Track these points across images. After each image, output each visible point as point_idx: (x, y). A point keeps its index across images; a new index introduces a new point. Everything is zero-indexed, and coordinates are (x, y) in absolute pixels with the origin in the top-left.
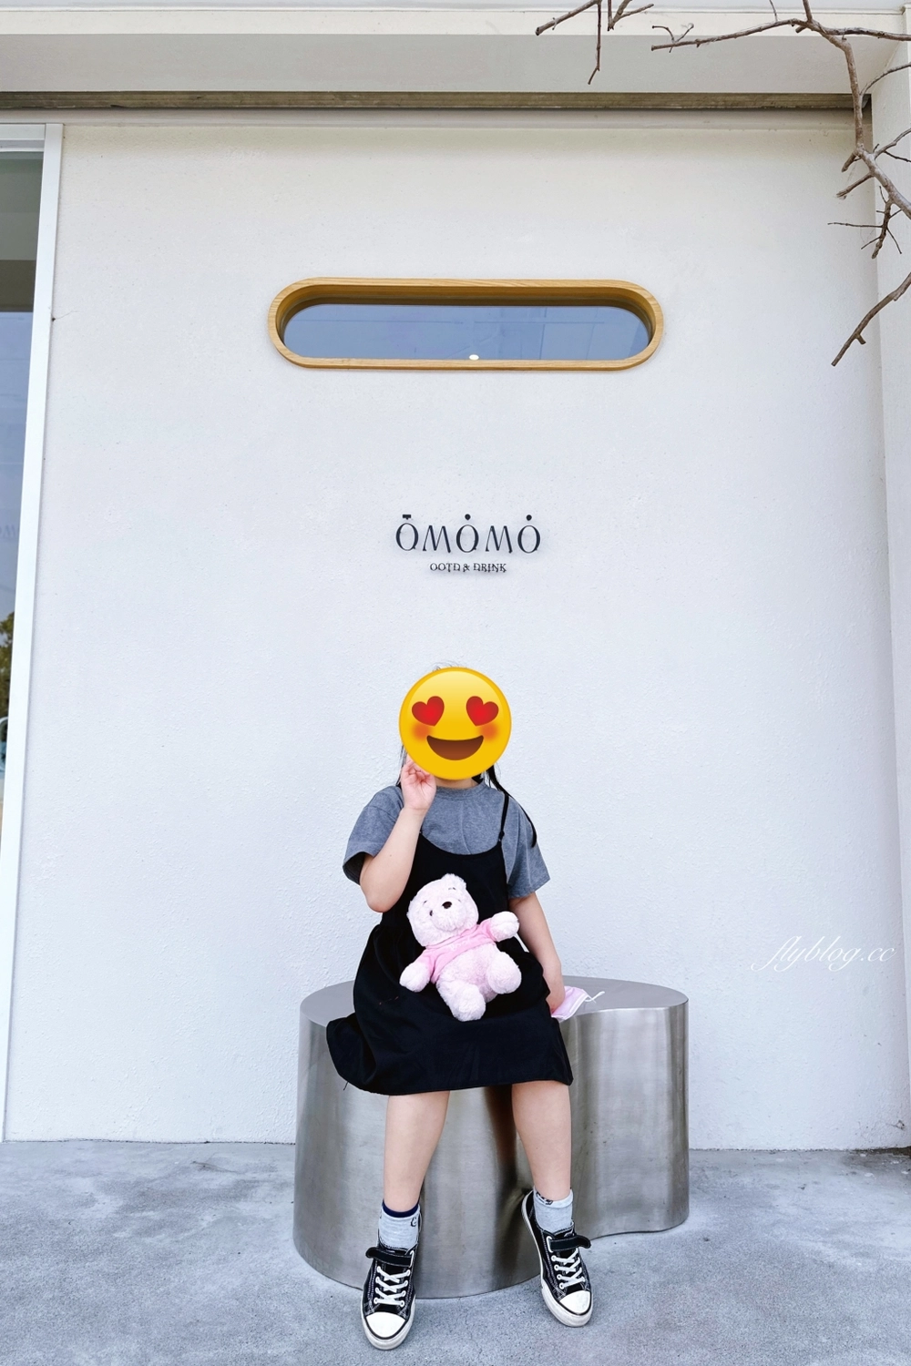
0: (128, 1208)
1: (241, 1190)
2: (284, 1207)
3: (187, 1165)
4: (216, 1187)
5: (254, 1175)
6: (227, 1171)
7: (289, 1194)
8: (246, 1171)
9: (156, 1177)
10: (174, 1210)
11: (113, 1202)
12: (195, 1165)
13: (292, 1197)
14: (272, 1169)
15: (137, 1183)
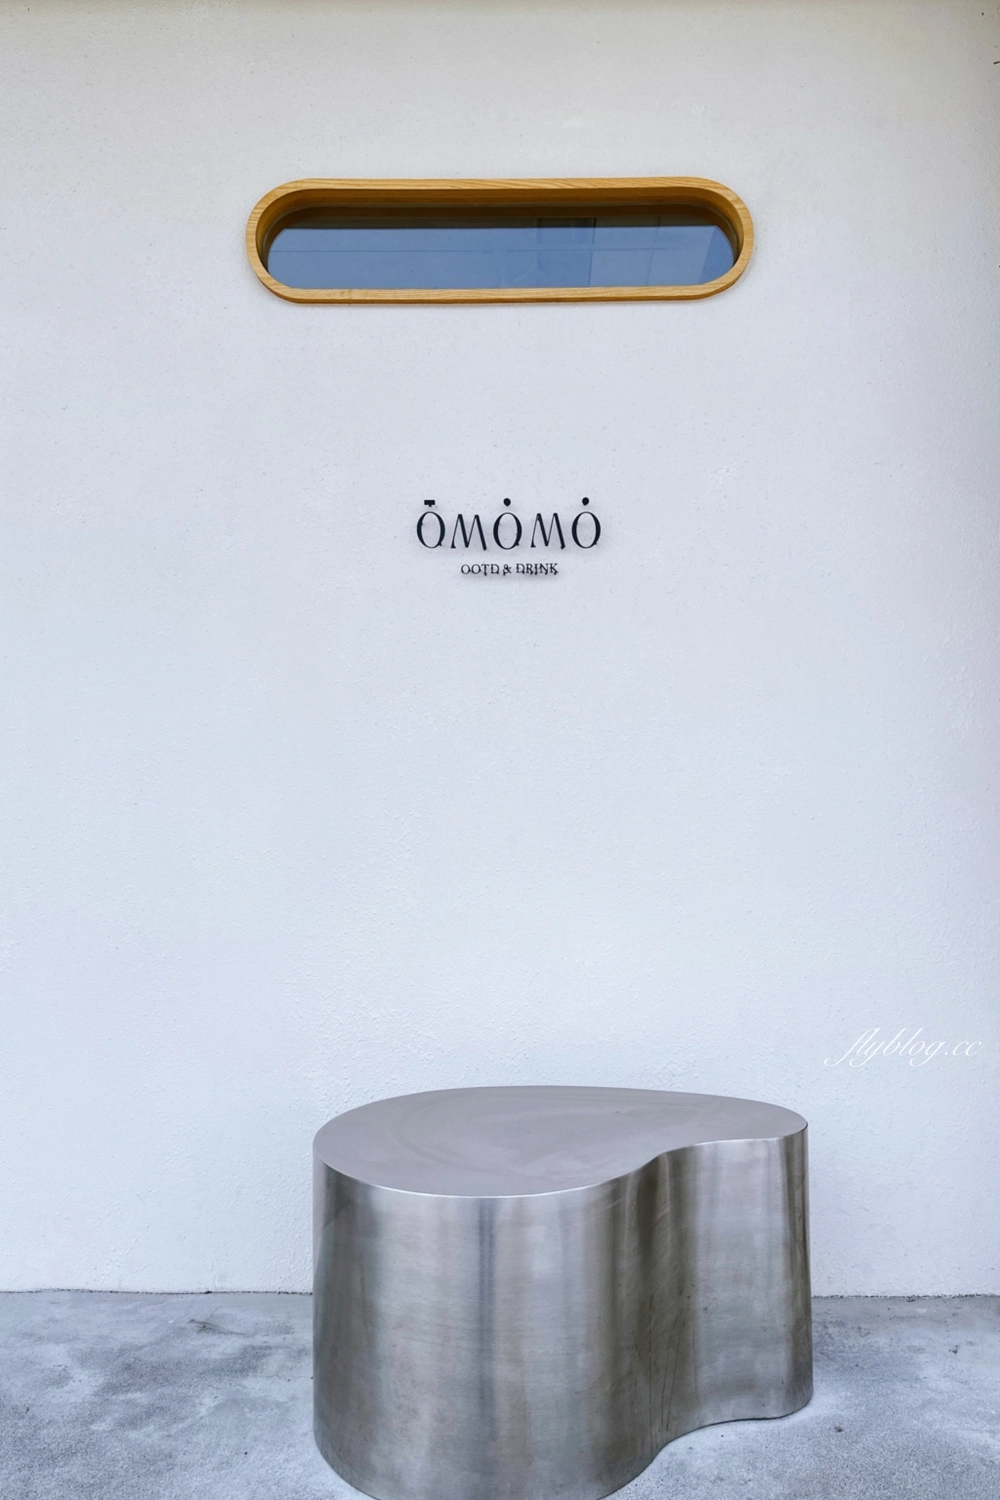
0: (111, 1388)
1: (248, 1362)
2: (300, 1386)
3: (182, 1325)
4: (218, 1357)
5: (266, 1339)
6: (232, 1333)
7: (307, 1367)
8: (256, 1333)
9: (146, 1341)
10: (167, 1391)
11: (91, 1379)
12: (194, 1325)
13: (310, 1372)
14: (287, 1330)
15: (122, 1352)
